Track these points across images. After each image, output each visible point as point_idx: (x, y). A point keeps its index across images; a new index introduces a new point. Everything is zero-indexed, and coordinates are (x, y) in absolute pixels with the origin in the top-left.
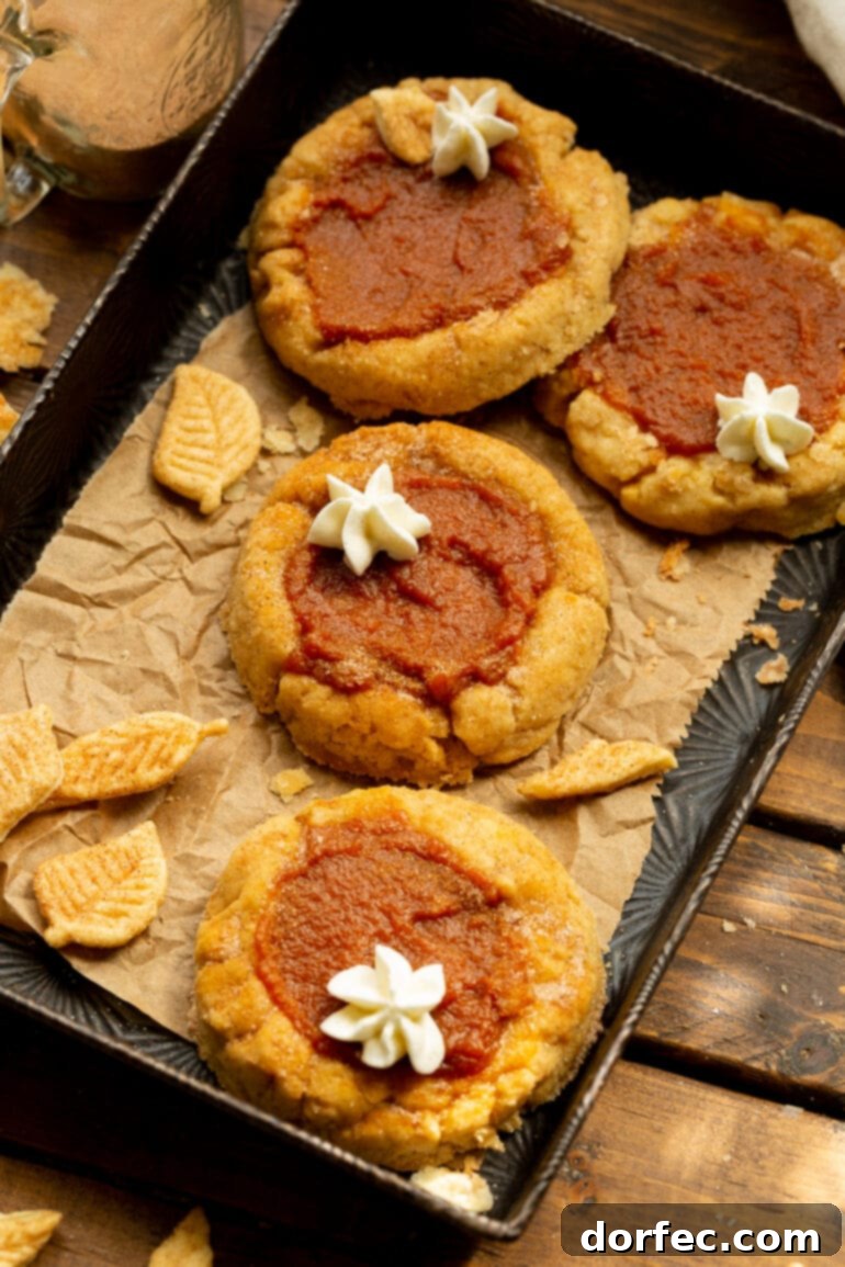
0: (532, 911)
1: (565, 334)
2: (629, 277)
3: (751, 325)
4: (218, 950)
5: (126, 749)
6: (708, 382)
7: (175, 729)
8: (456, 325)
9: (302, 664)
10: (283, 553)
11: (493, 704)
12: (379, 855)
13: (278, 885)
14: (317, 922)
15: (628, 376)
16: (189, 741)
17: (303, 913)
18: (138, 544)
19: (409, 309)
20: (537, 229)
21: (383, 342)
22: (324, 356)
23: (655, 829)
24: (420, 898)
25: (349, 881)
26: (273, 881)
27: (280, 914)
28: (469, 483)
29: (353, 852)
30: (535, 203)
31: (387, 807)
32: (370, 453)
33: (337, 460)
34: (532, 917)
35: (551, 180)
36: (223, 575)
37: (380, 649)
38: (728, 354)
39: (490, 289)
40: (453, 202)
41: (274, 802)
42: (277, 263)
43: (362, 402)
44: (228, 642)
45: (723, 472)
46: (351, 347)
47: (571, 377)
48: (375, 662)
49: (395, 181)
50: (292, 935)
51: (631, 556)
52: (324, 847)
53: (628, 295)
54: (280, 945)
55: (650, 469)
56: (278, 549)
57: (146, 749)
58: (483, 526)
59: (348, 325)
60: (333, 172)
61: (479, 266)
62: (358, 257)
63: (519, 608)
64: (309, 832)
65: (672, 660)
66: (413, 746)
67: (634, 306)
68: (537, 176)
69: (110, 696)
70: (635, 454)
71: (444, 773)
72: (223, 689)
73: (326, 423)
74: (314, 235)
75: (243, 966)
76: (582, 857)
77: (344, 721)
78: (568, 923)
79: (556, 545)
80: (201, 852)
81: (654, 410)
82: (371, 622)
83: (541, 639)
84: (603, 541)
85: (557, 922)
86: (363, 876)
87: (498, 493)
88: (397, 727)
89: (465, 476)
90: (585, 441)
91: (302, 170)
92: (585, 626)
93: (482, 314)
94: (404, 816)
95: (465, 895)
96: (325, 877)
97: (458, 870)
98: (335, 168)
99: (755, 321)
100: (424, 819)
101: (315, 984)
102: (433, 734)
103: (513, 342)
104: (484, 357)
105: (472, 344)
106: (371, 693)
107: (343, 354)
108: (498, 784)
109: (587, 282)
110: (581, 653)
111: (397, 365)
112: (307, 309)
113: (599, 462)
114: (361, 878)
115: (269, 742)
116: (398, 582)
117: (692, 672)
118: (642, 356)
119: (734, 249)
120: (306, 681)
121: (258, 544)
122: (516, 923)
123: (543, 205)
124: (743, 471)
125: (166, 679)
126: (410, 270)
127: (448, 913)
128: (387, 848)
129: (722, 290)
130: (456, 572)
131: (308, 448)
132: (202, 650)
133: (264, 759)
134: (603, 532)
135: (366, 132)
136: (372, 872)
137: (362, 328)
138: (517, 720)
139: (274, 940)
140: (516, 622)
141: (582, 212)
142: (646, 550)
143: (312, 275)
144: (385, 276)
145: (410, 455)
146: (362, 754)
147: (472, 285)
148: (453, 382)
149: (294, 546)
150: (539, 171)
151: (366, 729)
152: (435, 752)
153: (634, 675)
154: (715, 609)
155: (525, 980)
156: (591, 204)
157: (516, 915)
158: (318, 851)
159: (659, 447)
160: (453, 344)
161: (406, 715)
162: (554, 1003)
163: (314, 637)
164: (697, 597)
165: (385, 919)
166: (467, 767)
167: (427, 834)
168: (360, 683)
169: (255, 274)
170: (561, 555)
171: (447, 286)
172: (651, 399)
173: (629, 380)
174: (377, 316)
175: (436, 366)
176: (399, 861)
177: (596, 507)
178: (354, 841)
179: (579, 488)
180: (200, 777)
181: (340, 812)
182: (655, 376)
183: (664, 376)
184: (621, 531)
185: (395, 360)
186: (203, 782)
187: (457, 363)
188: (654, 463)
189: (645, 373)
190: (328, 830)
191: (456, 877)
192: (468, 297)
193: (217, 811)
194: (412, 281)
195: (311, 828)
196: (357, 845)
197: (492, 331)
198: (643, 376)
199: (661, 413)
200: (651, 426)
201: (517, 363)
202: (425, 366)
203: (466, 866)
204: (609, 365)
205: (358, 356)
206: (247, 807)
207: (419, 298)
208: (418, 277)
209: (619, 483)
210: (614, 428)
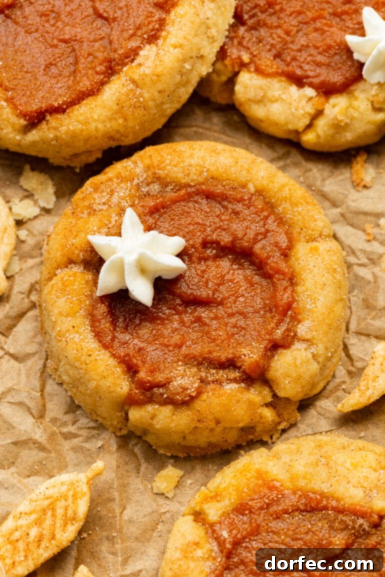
1: (208, 37)
5: (38, 522)
7: (69, 490)
8: (125, 69)
9: (141, 397)
10: (82, 312)
11: (298, 362)
12: (275, 525)
15: (268, 47)
16: (84, 494)
19: (83, 72)
21: (77, 107)
22: (33, 135)
28: (193, 189)
29: (255, 532)
31: (260, 482)
32: (109, 200)
33: (85, 216)
36: (35, 336)
37: (194, 358)
39: (139, 27)
41: (161, 501)
43: (76, 155)
44: (66, 390)
45: (377, 95)
46: (53, 121)
47: (225, 66)
48: (194, 370)
51: (328, 182)
52: (231, 540)
55: (319, 113)
56: (78, 312)
57: (53, 515)
58: (221, 220)
59: (44, 106)
61: (119, 13)
63: (281, 277)
64: (214, 531)
66: (252, 420)
70: (303, 108)
71: (279, 423)
72: (80, 429)
73: (52, 179)
77: (193, 425)
79: (280, 209)
80: (130, 569)
81: (301, 67)
82: (176, 338)
83: (309, 293)
84: (302, 179)
87: (219, 189)
88: (235, 413)
89: (188, 185)
90: (258, 112)
92: (335, 267)
93: (142, 53)
94: (278, 484)
95: (353, 528)
96: (242, 562)
97: (340, 511)
100: (292, 479)
102: (262, 404)
103: (176, 65)
104: (160, 88)
105: (148, 81)
106: (204, 396)
107: (48, 129)
108: (319, 409)
110: (339, 288)
111: (95, 121)
113: (277, 124)
115: (135, 455)
116: (180, 296)
118: (271, 27)
120: (150, 408)
121: (60, 314)
125: (35, 442)
126: (67, 37)
127: (348, 547)
128: (278, 518)
130: (217, 267)
131: (50, 206)
132: (49, 406)
133: (138, 471)
134: (297, 172)
136: (276, 542)
137: (56, 104)
138: (318, 363)
140: (285, 289)
142: (337, 172)
144: (50, 50)
145: (138, 187)
146: (213, 440)
147: (122, 31)
148: (144, 115)
149: (87, 302)
151: (212, 425)
152: (268, 414)
153: (375, 276)
159: (318, 94)
160: (131, 86)
161: (238, 401)
163: (142, 375)
166: (293, 411)
167: (300, 490)
168: (194, 394)
170: (288, 216)
171: (102, 38)
172: (294, 59)
173: (270, 50)
174: (61, 88)
175: (125, 109)
176: (292, 524)
177: (283, 155)
178: (251, 522)
179: (263, 146)
180: (99, 509)
181: (226, 502)
182: (288, 38)
183: (295, 36)
184: (310, 165)
185: (92, 117)
186: (103, 513)
187: (141, 99)
188: (320, 108)
189: (279, 40)
190: (226, 522)
191: (341, 517)
192: (124, 43)
193: (125, 530)
194: (72, 46)
195: (212, 525)
196: (254, 525)
197: (158, 63)
198: (279, 42)
199: (306, 67)
200: (305, 80)
201: (184, 77)
202: (117, 112)
203: (344, 505)
204: (250, 45)
205: (62, 126)
206: (145, 516)
207: (86, 59)
208: (76, 40)
209: (297, 133)
210: (276, 94)
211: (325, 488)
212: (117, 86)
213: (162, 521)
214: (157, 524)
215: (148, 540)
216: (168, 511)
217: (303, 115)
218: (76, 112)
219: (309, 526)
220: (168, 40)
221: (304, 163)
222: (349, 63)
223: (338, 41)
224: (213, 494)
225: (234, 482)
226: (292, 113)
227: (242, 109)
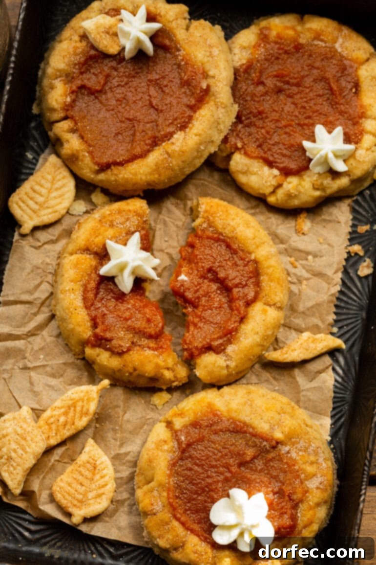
0: (293, 444)
1: (218, 130)
2: (240, 86)
3: (307, 94)
4: (152, 510)
6: (295, 132)
8: (164, 144)
12: (214, 437)
13: (171, 470)
14: (195, 482)
15: (254, 139)
17: (187, 479)
18: (40, 298)
19: (138, 142)
20: (188, 79)
21: (130, 164)
22: (102, 177)
23: (334, 369)
24: (239, 454)
25: (203, 456)
26: (168, 469)
27: (176, 483)
29: (201, 440)
30: (183, 63)
31: (209, 410)
34: (294, 447)
35: (187, 47)
38: (300, 113)
39: (176, 119)
40: (139, 71)
42: (62, 129)
45: (317, 180)
46: (115, 170)
47: (226, 147)
49: (107, 66)
50: (185, 491)
51: (280, 227)
52: (186, 442)
53: (241, 96)
54: (180, 498)
55: (279, 186)
59: (111, 161)
60: (74, 70)
61: (165, 107)
62: (101, 116)
64: (177, 435)
65: (316, 279)
67: (246, 101)
68: (179, 46)
69: (53, 382)
70: (270, 182)
74: (76, 108)
75: (166, 515)
76: (303, 396)
78: (312, 443)
80: (123, 450)
81: (272, 155)
85: (307, 445)
86: (209, 451)
90: (242, 179)
91: (58, 73)
93: (175, 136)
94: (219, 413)
95: (260, 447)
96: (190, 457)
97: (254, 435)
98: (74, 68)
99: (308, 90)
100: (228, 411)
101: (203, 513)
103: (195, 146)
104: (184, 159)
105: (176, 154)
107: (112, 174)
109: (221, 100)
111: (141, 174)
112: (87, 154)
113: (252, 188)
114: (209, 453)
117: (329, 284)
118: (258, 127)
119: (286, 52)
122: (288, 452)
123: (186, 64)
124: (326, 178)
126: (131, 117)
127: (255, 457)
128: (216, 433)
129: (287, 79)
134: (262, 218)
135: (84, 43)
136: (213, 448)
137: (118, 160)
139: (177, 497)
141: (208, 61)
142: (287, 222)
143: (83, 134)
144: (119, 124)
147: (165, 119)
148: (171, 174)
150: (179, 44)
153: (300, 291)
154: (329, 245)
155: (302, 483)
156: (211, 55)
157: (287, 448)
158: (184, 446)
159: (281, 174)
160: (166, 156)
162: (318, 488)
164: (318, 240)
165: (226, 470)
167: (232, 418)
169: (51, 134)
171: (152, 122)
172: (269, 150)
173: (255, 142)
174: (122, 150)
175: (160, 169)
176: (224, 438)
177: (255, 206)
178: (199, 433)
179: (243, 199)
180: (110, 411)
181: (187, 419)
182: (268, 137)
183: (272, 135)
184: (271, 215)
185: (139, 172)
186: (112, 413)
187: (171, 165)
188: (280, 183)
189: (262, 136)
190: (185, 431)
191: (253, 439)
192: (165, 128)
193: (124, 426)
194: (133, 123)
195: (176, 432)
196: (201, 436)
197: (184, 144)
198: (262, 138)
199: (276, 156)
200: (274, 164)
201: (199, 154)
202: (155, 170)
203: (256, 432)
204: (243, 137)
205: (120, 174)
206: (137, 419)
207: (141, 133)
208: (136, 120)
209: (264, 195)
210: (255, 170)
211: (247, 420)
212: (157, 154)
213: (147, 424)
214: (144, 425)
215: (137, 434)
216: (151, 418)
217: (269, 186)
218: (130, 167)
219: (234, 441)
220: (192, 130)
221: (267, 213)
222: (303, 158)
223: (298, 142)
224: (179, 412)
225: (194, 407)
226: (263, 184)
227: (233, 175)
